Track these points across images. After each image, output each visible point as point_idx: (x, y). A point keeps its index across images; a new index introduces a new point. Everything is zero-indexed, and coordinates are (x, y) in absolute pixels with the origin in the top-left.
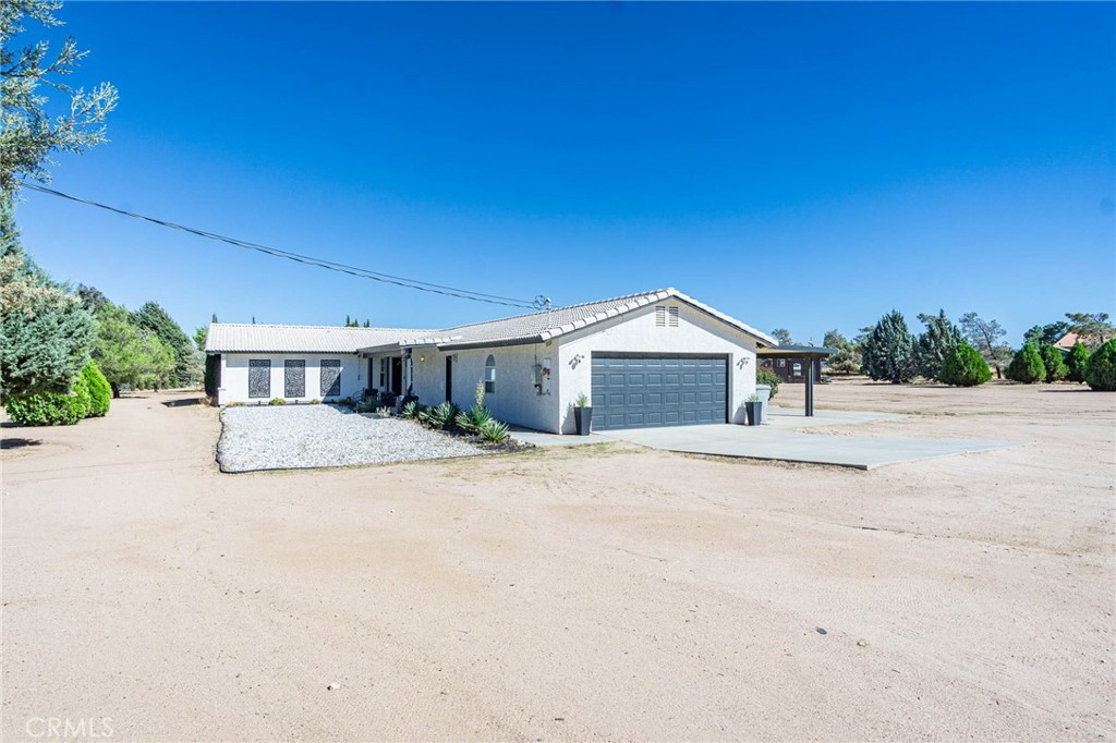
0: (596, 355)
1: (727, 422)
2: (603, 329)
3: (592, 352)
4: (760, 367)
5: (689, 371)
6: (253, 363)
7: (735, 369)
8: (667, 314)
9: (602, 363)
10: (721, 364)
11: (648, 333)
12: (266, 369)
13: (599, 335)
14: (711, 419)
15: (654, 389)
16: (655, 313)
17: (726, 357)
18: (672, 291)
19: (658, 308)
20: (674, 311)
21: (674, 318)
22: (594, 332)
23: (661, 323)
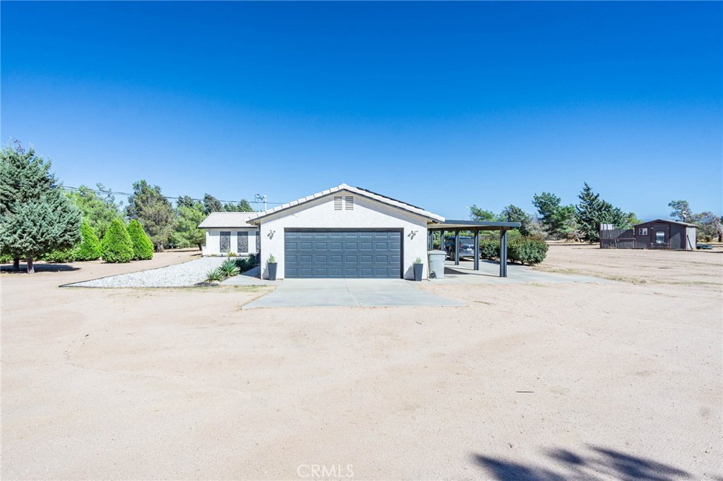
0: (287, 230)
1: (402, 277)
2: (292, 213)
3: (285, 229)
4: (430, 238)
5: (365, 241)
6: (222, 234)
7: (406, 239)
8: (344, 202)
9: (292, 236)
10: (398, 236)
11: (327, 216)
12: (228, 237)
13: (290, 218)
14: (387, 274)
15: (336, 252)
16: (333, 201)
17: (401, 231)
18: (344, 186)
19: (336, 198)
20: (350, 200)
21: (350, 205)
22: (286, 216)
23: (338, 208)
